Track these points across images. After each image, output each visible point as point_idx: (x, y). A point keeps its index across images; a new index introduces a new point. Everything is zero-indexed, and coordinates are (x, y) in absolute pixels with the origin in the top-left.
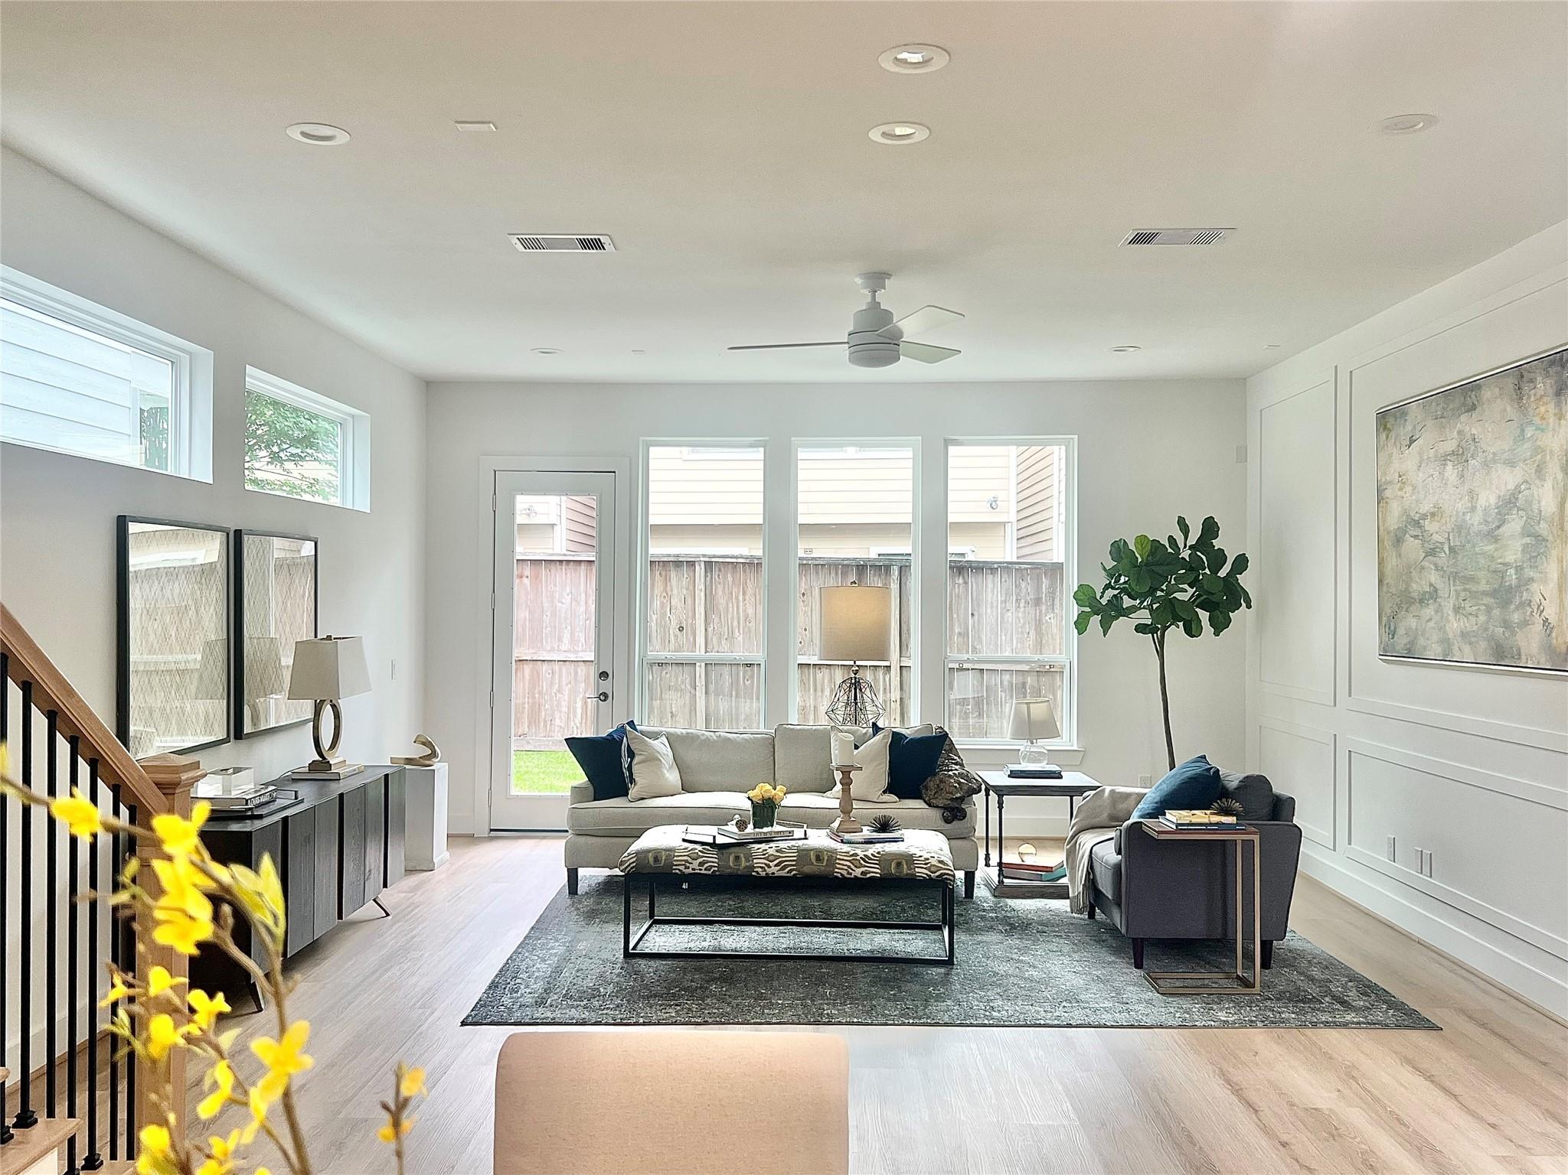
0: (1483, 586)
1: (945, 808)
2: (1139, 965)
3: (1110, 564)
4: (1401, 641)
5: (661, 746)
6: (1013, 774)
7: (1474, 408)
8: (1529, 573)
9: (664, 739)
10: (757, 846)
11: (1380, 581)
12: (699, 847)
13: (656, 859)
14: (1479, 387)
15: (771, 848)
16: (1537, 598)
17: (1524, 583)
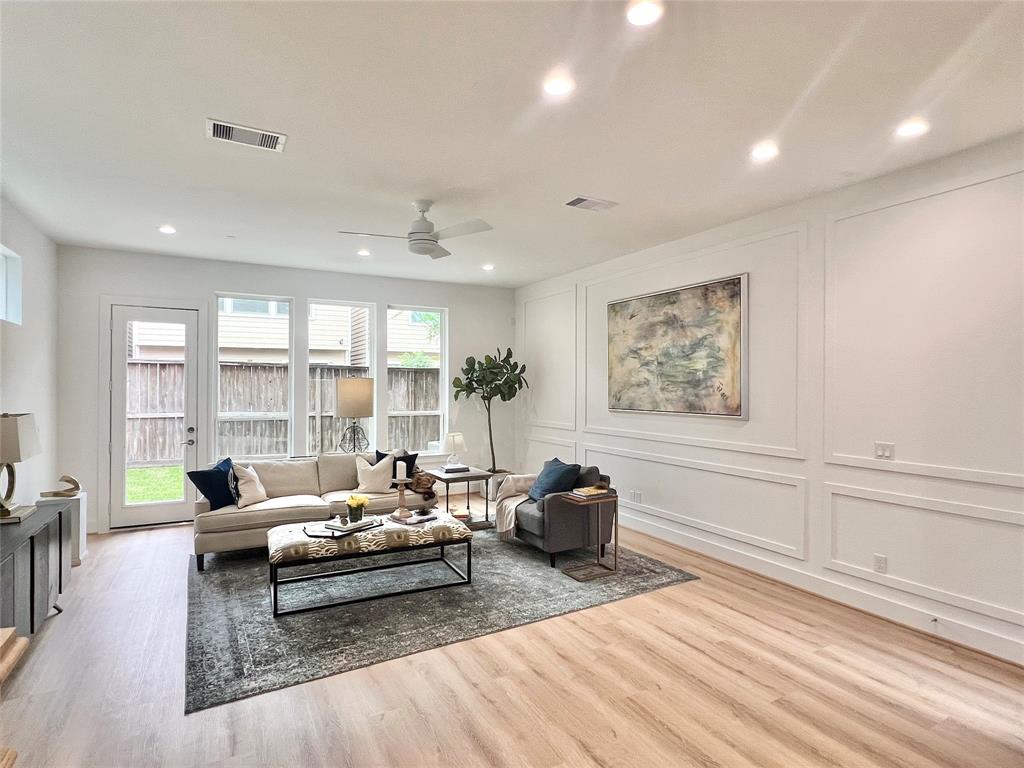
0: (681, 379)
1: (424, 493)
2: (553, 566)
3: (465, 367)
4: (625, 402)
5: (251, 470)
6: (448, 471)
7: (674, 302)
8: (711, 373)
9: (251, 467)
10: (359, 534)
11: (610, 377)
12: (323, 540)
13: (297, 552)
14: (679, 294)
15: (368, 535)
16: (717, 384)
17: (707, 377)
